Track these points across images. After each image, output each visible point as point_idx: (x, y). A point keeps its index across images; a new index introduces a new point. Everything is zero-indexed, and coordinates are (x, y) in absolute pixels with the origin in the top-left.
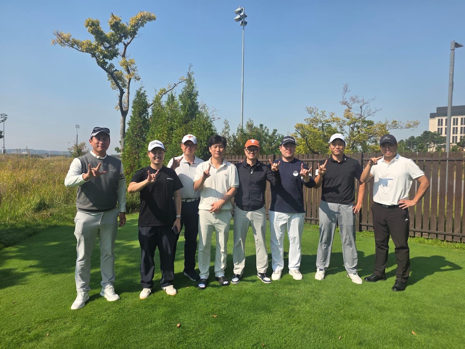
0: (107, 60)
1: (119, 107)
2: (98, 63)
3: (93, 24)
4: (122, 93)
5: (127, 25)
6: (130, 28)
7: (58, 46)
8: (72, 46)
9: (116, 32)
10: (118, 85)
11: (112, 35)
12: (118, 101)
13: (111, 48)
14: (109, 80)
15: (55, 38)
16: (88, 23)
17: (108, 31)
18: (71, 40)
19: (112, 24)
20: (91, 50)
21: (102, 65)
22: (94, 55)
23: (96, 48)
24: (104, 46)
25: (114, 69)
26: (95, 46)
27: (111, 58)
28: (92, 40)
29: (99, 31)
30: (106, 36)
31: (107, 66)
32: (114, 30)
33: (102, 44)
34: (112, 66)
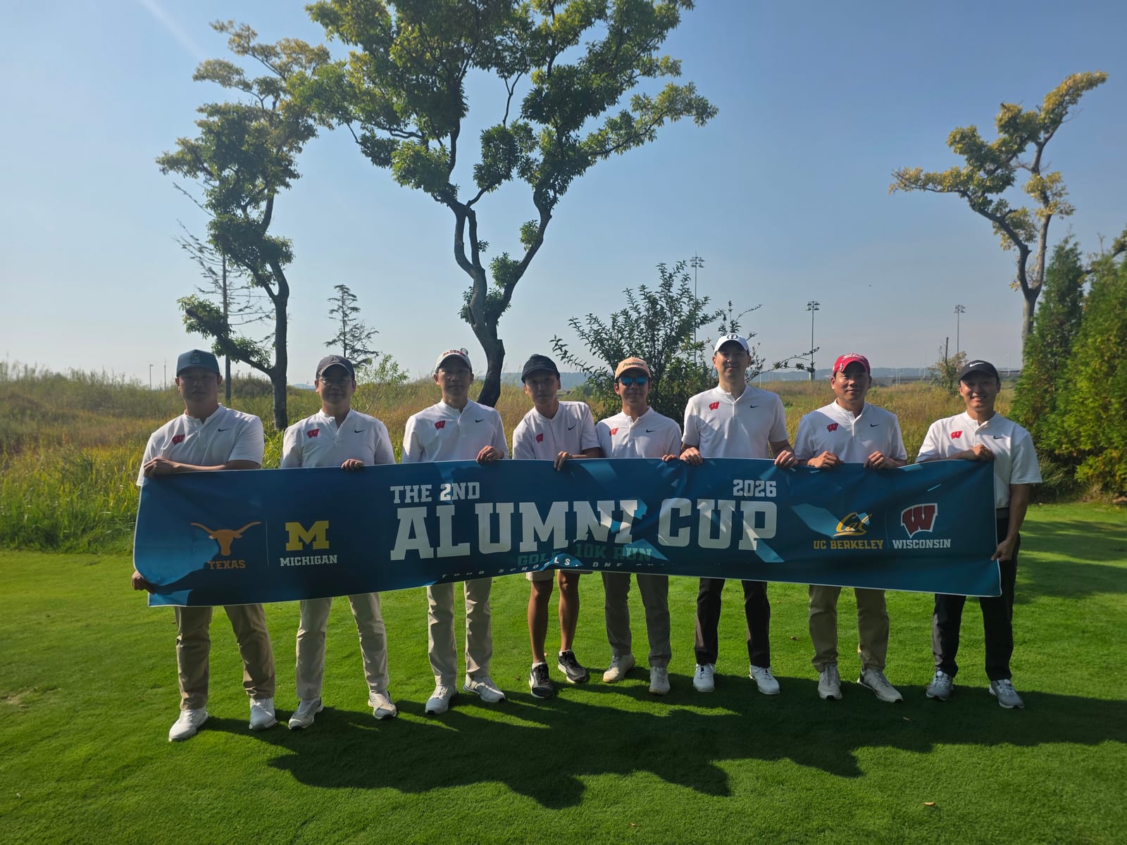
0: (990, 196)
1: (1019, 283)
2: (973, 206)
3: (963, 137)
4: (1025, 252)
5: (1038, 112)
6: (1043, 116)
7: (901, 192)
8: (924, 187)
9: (1011, 135)
10: (1014, 237)
11: (1004, 143)
12: (1016, 271)
13: (999, 171)
14: (996, 233)
15: (895, 181)
16: (954, 137)
18: (922, 177)
19: (1003, 122)
20: (959, 185)
21: (981, 207)
22: (964, 194)
23: (970, 177)
24: (984, 170)
25: (1007, 210)
26: (967, 175)
27: (1000, 189)
28: (962, 164)
29: (975, 144)
30: (990, 150)
31: (991, 208)
32: (1006, 132)
33: (981, 167)
34: (1002, 204)
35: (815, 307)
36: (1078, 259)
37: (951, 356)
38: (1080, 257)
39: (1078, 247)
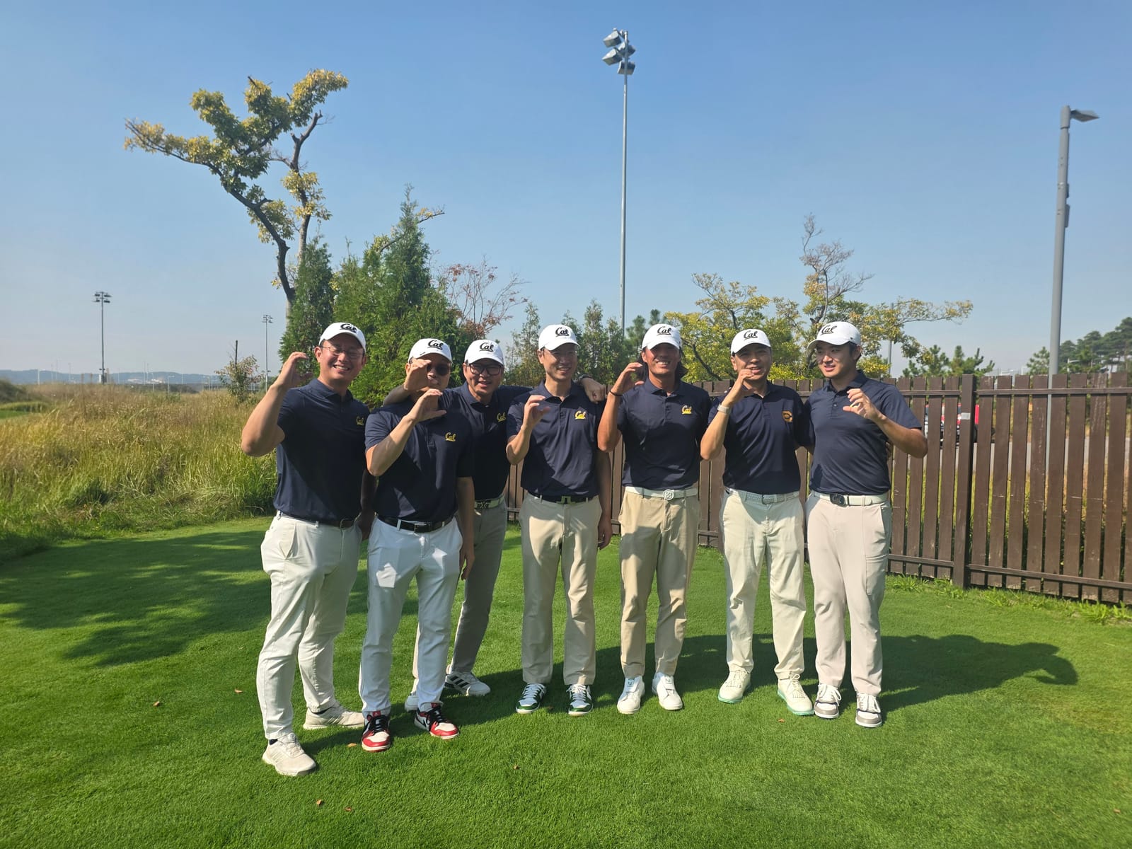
0: (244, 179)
1: (280, 281)
2: (226, 185)
3: (209, 102)
4: (283, 249)
5: (289, 100)
6: (293, 106)
7: (139, 150)
8: (167, 150)
9: (262, 117)
10: (271, 230)
11: (256, 124)
12: (276, 269)
13: (252, 153)
14: (253, 221)
15: (131, 135)
16: (199, 100)
17: (244, 116)
18: (164, 137)
19: (252, 99)
20: (207, 157)
21: (235, 189)
22: (215, 170)
23: (219, 152)
24: (236, 148)
25: (262, 198)
26: (216, 149)
27: (254, 175)
28: (210, 135)
29: (223, 115)
30: (240, 127)
31: (245, 194)
32: (256, 112)
33: (232, 143)
34: (256, 191)
35: (105, 299)
36: (328, 261)
37: (240, 360)
38: (329, 258)
39: (327, 248)
